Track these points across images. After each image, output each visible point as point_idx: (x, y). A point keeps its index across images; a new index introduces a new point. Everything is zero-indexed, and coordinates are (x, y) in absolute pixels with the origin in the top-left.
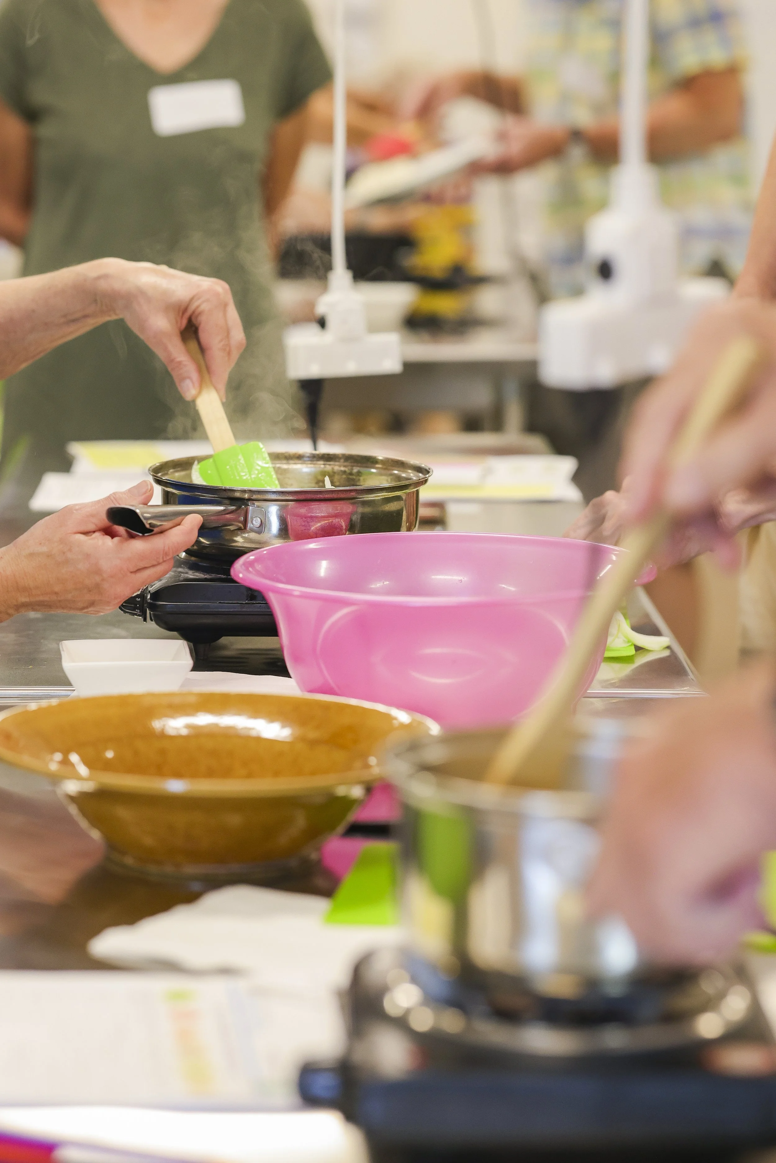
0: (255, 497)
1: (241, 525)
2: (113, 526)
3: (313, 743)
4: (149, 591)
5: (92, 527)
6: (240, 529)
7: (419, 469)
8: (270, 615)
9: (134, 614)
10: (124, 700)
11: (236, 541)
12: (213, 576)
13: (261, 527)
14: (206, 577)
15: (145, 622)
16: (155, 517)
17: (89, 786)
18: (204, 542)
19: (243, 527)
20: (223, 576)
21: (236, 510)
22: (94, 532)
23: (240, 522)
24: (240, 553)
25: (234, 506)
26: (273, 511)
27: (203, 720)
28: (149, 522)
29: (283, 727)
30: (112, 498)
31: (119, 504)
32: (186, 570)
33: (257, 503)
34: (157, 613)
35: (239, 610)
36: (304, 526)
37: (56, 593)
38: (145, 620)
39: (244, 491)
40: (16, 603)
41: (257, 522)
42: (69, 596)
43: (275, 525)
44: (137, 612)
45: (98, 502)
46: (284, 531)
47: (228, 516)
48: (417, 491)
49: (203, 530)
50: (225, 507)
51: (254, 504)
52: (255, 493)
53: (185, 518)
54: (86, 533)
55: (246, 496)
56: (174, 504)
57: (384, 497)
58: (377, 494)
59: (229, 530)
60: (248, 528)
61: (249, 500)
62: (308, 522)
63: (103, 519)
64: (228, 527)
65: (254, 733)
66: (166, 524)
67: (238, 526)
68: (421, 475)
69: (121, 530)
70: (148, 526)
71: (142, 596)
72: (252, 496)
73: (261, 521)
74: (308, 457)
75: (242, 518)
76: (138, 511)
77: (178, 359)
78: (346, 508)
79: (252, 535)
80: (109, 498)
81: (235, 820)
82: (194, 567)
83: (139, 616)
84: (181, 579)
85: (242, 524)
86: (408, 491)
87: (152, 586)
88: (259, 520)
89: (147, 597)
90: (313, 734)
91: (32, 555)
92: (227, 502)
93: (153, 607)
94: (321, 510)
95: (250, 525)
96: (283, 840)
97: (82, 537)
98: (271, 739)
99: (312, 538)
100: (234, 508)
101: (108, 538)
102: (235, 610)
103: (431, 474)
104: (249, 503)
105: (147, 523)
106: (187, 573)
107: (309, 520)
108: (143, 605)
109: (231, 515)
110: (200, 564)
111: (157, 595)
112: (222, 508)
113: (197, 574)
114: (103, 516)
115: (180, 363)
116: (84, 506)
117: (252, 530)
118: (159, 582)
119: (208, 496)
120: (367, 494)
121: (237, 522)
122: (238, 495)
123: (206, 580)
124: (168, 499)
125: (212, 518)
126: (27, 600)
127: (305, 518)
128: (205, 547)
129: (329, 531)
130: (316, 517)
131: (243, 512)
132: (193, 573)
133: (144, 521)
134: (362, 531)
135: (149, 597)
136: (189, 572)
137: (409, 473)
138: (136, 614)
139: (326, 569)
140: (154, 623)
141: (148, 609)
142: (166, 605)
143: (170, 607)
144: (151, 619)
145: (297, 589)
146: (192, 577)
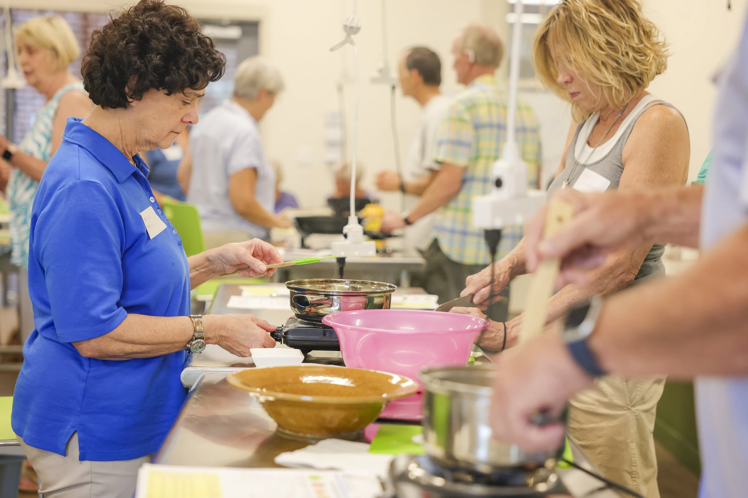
12: (309, 326)
20: (313, 326)
24: (323, 316)
34: (287, 340)
35: (320, 339)
38: (281, 343)
78: (362, 299)
82: (301, 323)
84: (296, 327)
93: (285, 338)
102: (318, 339)
106: (298, 325)
108: (281, 337)
109: (325, 301)
110: (303, 321)
111: (287, 333)
113: (303, 325)
123: (306, 327)
129: (355, 309)
135: (283, 334)
139: (359, 322)
140: (285, 345)
141: (283, 338)
142: (290, 337)
143: (292, 338)
144: (284, 343)
145: (349, 327)
146: (301, 326)
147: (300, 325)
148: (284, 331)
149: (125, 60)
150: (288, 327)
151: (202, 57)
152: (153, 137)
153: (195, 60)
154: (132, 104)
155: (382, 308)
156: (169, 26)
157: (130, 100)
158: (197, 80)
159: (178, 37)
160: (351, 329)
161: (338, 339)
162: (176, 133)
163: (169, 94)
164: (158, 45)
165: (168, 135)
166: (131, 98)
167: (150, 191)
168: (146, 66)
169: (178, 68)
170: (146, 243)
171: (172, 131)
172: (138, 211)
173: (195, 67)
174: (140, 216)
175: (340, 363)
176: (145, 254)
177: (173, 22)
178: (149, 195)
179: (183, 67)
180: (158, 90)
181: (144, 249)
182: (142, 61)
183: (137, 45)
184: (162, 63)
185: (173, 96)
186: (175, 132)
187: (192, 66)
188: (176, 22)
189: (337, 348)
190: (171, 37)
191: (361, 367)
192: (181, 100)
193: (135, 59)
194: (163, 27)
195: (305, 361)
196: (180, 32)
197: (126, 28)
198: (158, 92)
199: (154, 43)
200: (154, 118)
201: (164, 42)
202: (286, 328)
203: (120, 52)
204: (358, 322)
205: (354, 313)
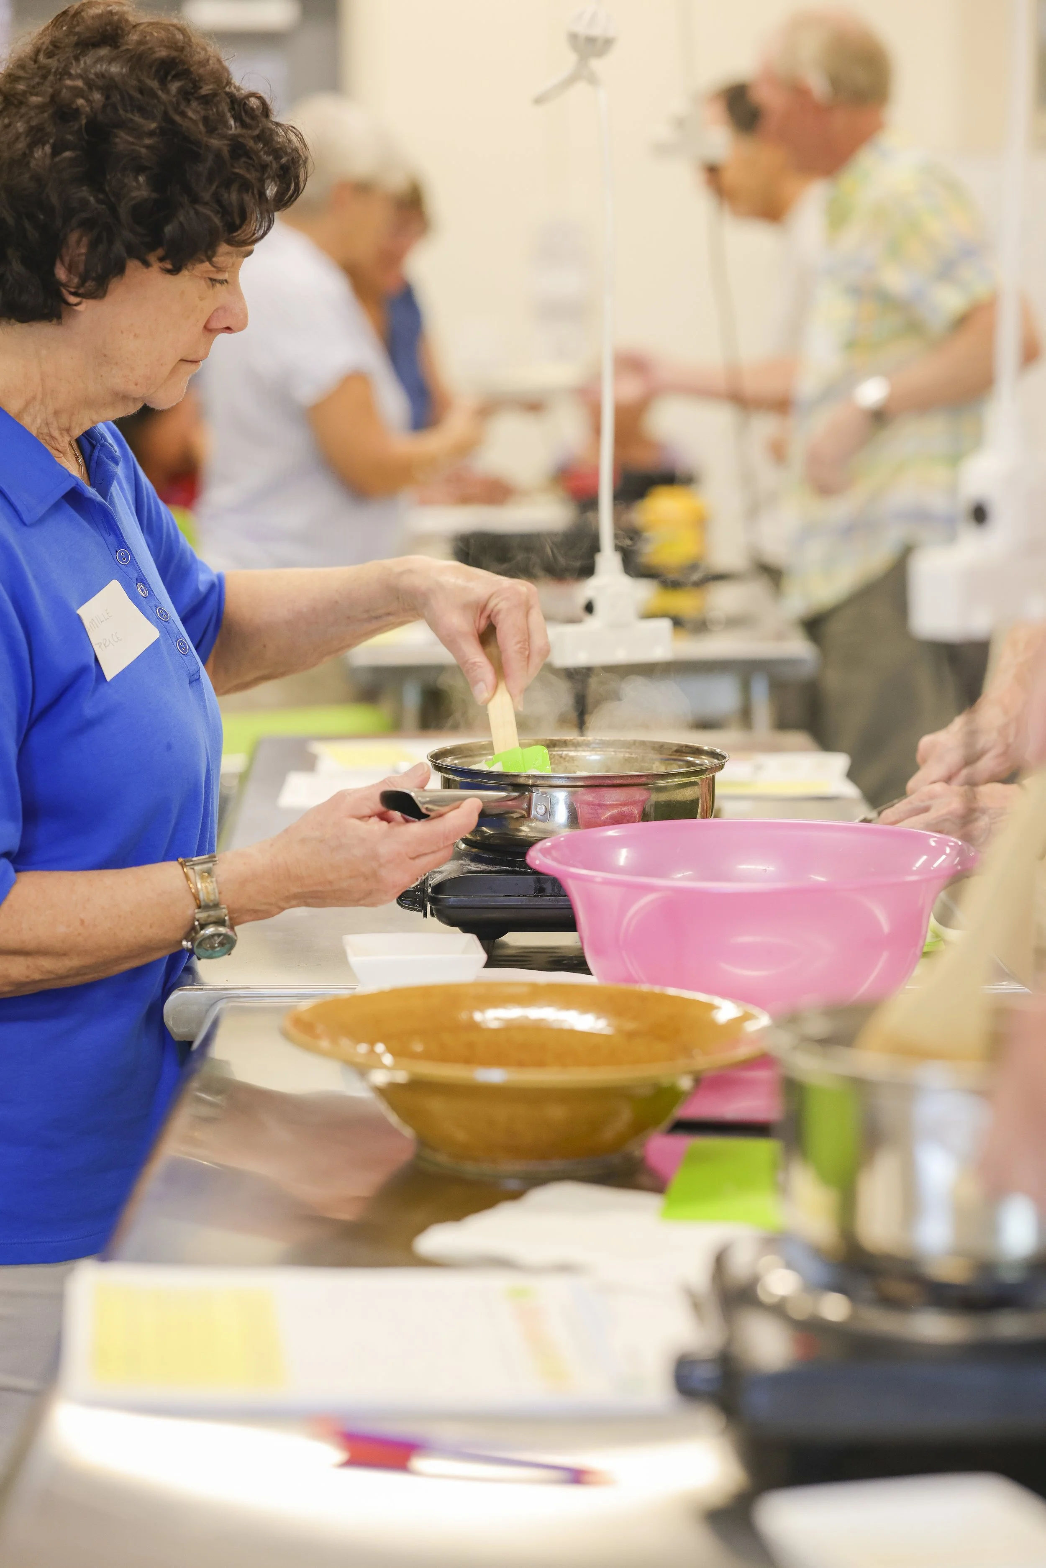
0: (539, 782)
1: (524, 813)
2: (388, 811)
3: (631, 1035)
4: (430, 885)
5: (367, 811)
6: (523, 817)
7: (713, 754)
8: (570, 908)
9: (413, 909)
10: (426, 992)
11: (523, 831)
12: (498, 868)
13: (546, 815)
14: (490, 869)
15: (425, 918)
16: (432, 802)
17: (401, 1077)
18: (486, 832)
19: (527, 816)
20: (508, 868)
21: (519, 796)
22: (370, 817)
23: (523, 809)
24: (529, 844)
25: (516, 792)
26: (561, 797)
27: (513, 1013)
28: (426, 806)
29: (598, 1018)
30: (387, 781)
31: (396, 787)
32: (468, 862)
33: (541, 790)
34: (439, 907)
35: (527, 903)
36: (591, 813)
37: (330, 883)
38: (425, 915)
39: (528, 777)
40: (287, 894)
41: (541, 810)
42: (344, 885)
43: (561, 815)
44: (417, 906)
45: (373, 786)
46: (574, 819)
47: (510, 803)
48: (714, 777)
49: (484, 817)
50: (508, 793)
51: (538, 790)
52: (540, 778)
53: (461, 804)
54: (361, 818)
55: (530, 782)
56: (456, 788)
57: (676, 783)
58: (669, 779)
59: (512, 818)
60: (532, 816)
61: (533, 786)
62: (595, 810)
63: (377, 805)
64: (511, 815)
65: (566, 1026)
66: (442, 810)
67: (522, 813)
68: (716, 761)
69: (397, 815)
70: (424, 811)
71: (422, 888)
72: (536, 782)
73: (546, 808)
74: (598, 743)
75: (526, 806)
76: (413, 794)
77: (473, 661)
78: (638, 794)
79: (540, 825)
80: (384, 781)
81: (557, 1113)
82: (476, 859)
83: (419, 911)
84: (464, 871)
85: (526, 812)
86: (702, 777)
87: (433, 879)
88: (544, 808)
89: (428, 890)
90: (630, 1026)
91: (303, 841)
92: (510, 788)
93: (434, 901)
94: (613, 796)
95: (533, 812)
96: (609, 1134)
97: (357, 822)
98: (586, 1031)
99: (600, 826)
100: (516, 794)
101: (384, 823)
102: (523, 904)
103: (728, 759)
104: (534, 789)
105: (423, 806)
106: (469, 865)
107: (597, 807)
108: (424, 900)
109: (514, 801)
110: (483, 855)
111: (439, 888)
112: (503, 794)
113: (480, 866)
114: (377, 798)
115: (474, 663)
116: (356, 791)
117: (536, 819)
118: (440, 874)
119: (491, 782)
120: (658, 780)
121: (520, 809)
122: (521, 781)
123: (490, 872)
124: (447, 784)
125: (493, 804)
126: (300, 890)
127: (593, 805)
128: (490, 837)
129: (617, 820)
130: (605, 805)
131: (526, 800)
132: (476, 865)
133: (420, 805)
134: (656, 819)
135: (430, 890)
136: (471, 864)
137: (703, 759)
138: (415, 910)
139: (627, 857)
140: (435, 919)
141: (428, 903)
142: (449, 899)
143: (454, 902)
144: (432, 915)
145: (599, 875)
146: (476, 869)
147: (473, 864)
148: (430, 882)
149: (54, 199)
150: (441, 873)
151: (251, 158)
152: (136, 385)
153: (233, 167)
154: (78, 308)
155: (694, 817)
156: (154, 84)
157: (72, 299)
158: (244, 216)
159: (183, 114)
160: (607, 882)
161: (569, 901)
162: (191, 361)
163: (175, 270)
164: (133, 144)
165: (174, 371)
166: (75, 294)
167: (118, 532)
168: (113, 209)
169: (195, 200)
170: (95, 689)
171: (183, 360)
172: (74, 605)
173: (234, 187)
174: (79, 618)
175: (578, 964)
176: (90, 724)
177: (167, 74)
178: (116, 544)
179: (207, 196)
180: (147, 264)
181: (89, 708)
182: (101, 196)
183: (79, 153)
184: (154, 195)
185: (185, 273)
186: (189, 359)
187: (227, 185)
188: (173, 73)
189: (568, 924)
190: (166, 117)
191: (636, 982)
192: (205, 278)
193: (85, 192)
194: (141, 92)
195: (489, 964)
196: (187, 95)
197: (41, 108)
198: (145, 270)
199: (123, 140)
200: (135, 335)
201: (151, 134)
202: (437, 874)
203: (37, 179)
204: (623, 856)
205: (612, 832)
